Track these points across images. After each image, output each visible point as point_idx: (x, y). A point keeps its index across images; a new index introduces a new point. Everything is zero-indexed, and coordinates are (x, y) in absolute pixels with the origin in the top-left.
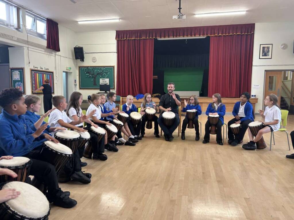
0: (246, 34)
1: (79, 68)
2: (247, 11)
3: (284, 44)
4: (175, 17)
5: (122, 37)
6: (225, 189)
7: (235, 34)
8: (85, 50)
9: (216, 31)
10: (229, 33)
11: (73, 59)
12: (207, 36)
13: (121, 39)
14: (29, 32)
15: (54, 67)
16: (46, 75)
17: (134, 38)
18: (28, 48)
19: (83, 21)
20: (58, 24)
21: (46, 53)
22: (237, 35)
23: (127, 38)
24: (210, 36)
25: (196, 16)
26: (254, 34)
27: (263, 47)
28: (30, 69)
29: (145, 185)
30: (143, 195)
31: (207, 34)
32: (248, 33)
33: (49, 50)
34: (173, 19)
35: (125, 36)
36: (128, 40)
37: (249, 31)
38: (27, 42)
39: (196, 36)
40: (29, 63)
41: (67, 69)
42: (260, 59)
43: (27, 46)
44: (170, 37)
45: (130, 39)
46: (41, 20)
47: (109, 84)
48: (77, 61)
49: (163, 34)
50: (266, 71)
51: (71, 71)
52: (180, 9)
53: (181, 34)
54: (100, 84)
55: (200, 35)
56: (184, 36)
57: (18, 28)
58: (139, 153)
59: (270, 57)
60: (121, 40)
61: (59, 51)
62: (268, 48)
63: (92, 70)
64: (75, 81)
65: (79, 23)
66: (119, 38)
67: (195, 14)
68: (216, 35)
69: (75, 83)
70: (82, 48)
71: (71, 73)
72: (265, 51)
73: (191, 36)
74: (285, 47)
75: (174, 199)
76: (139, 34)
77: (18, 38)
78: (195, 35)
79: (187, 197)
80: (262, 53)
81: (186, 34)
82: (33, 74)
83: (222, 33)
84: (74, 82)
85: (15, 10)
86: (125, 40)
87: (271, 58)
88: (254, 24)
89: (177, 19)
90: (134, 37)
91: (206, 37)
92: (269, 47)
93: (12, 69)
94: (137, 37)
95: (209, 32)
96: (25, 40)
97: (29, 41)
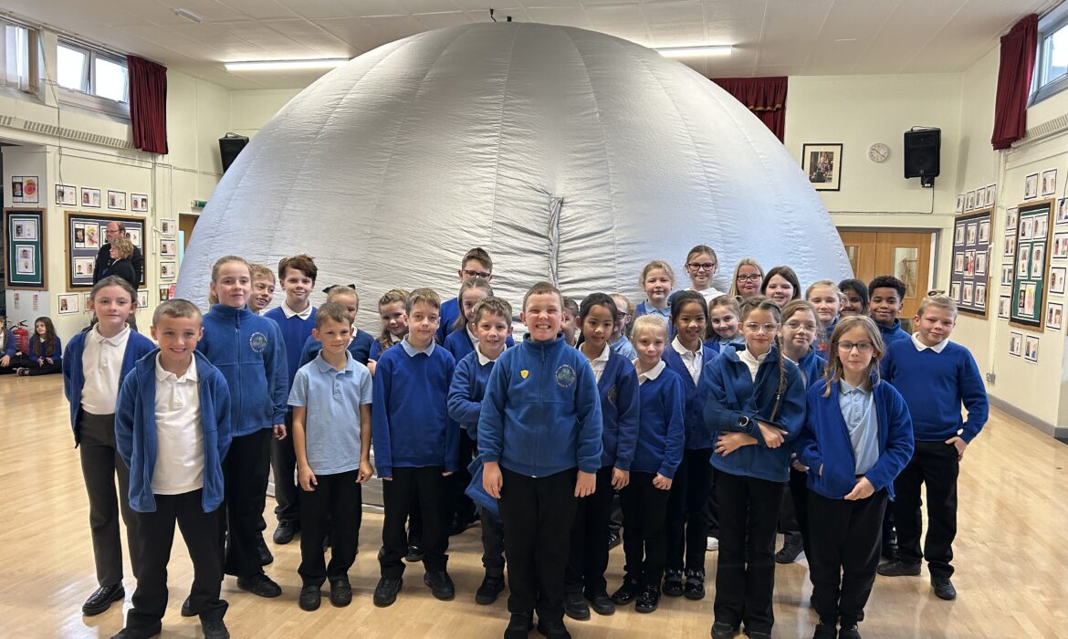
2: (734, 46)
3: (880, 146)
11: (218, 175)
18: (60, 147)
20: (166, 69)
21: (122, 161)
26: (783, 109)
27: (812, 153)
28: (65, 212)
32: (765, 106)
33: (133, 151)
38: (58, 133)
41: (193, 209)
43: (56, 142)
57: (31, 90)
59: (834, 185)
61: (165, 152)
62: (829, 156)
65: (230, 68)
70: (246, 140)
72: (820, 166)
77: (26, 122)
80: (811, 174)
85: (21, 36)
87: (838, 190)
88: (785, 79)
92: (832, 153)
93: (9, 212)
96: (51, 127)
97: (65, 127)
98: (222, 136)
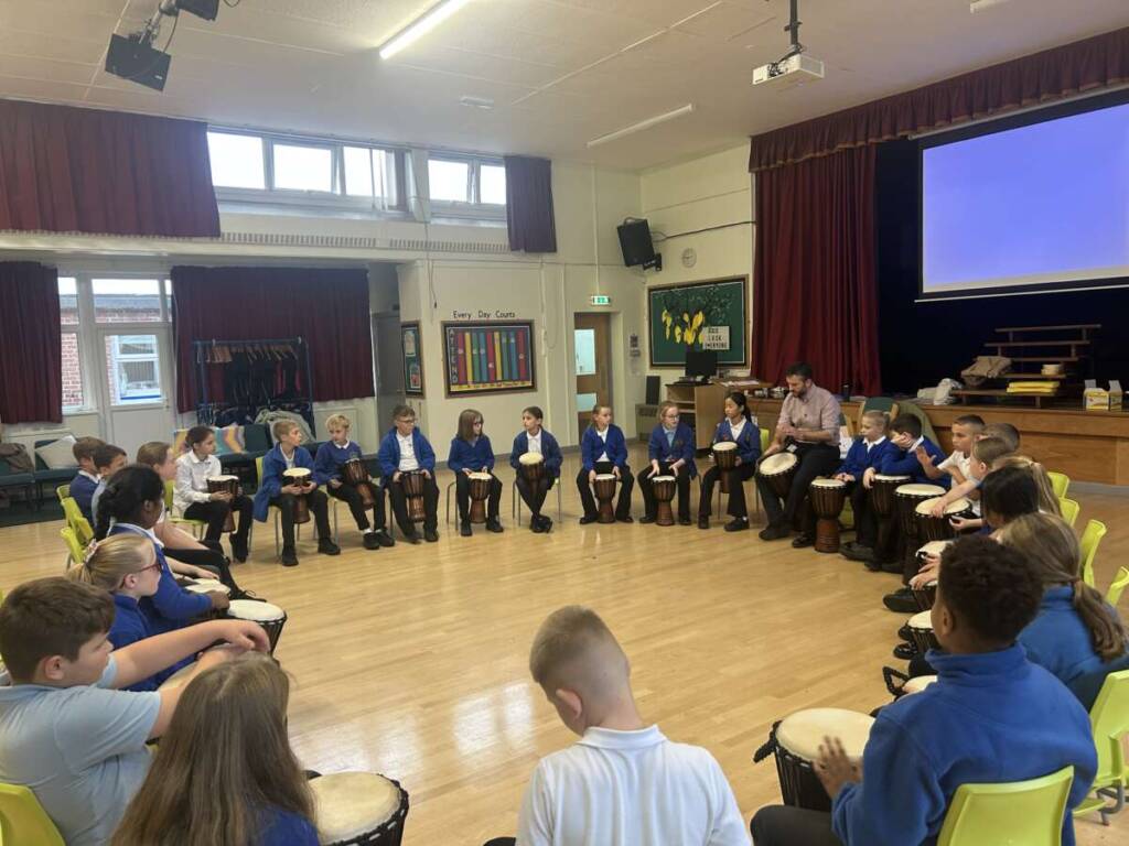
4: (761, 74)
5: (771, 159)
8: (656, 230)
13: (768, 164)
17: (811, 155)
20: (550, 162)
23: (786, 160)
28: (441, 322)
35: (780, 151)
38: (427, 246)
40: (436, 305)
43: (426, 256)
45: (798, 159)
46: (492, 162)
52: (793, 27)
60: (770, 172)
64: (634, 340)
69: (634, 349)
70: (646, 222)
71: (616, 314)
76: (827, 135)
82: (452, 337)
84: (630, 344)
86: (782, 166)
89: (765, 79)
90: (812, 149)
93: (403, 326)
94: (822, 148)
96: (418, 241)
97: (433, 240)
98: (621, 223)
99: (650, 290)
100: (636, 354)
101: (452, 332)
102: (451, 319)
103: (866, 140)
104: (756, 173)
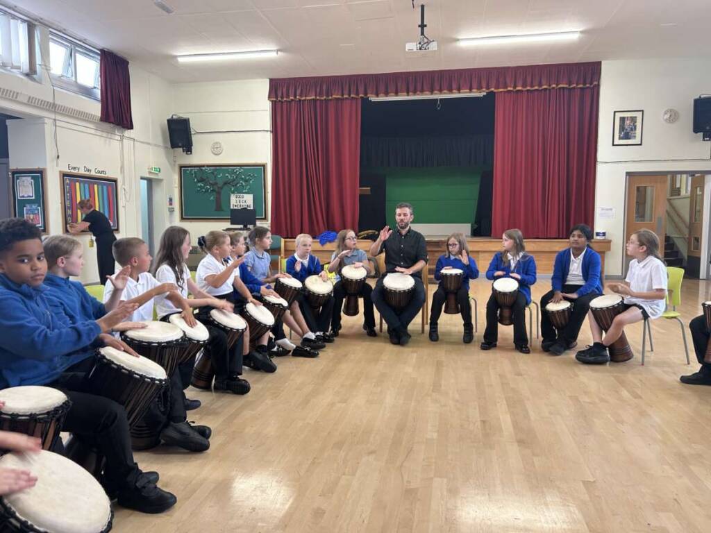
0: (581, 86)
1: (181, 170)
2: (581, 32)
3: (671, 110)
4: (412, 46)
5: (285, 95)
6: (535, 459)
7: (554, 86)
8: (194, 126)
9: (508, 81)
10: (540, 85)
11: (166, 147)
12: (487, 91)
13: (282, 97)
14: (59, 82)
15: (120, 166)
16: (100, 187)
17: (313, 97)
18: (55, 120)
19: (189, 55)
20: (128, 63)
21: (99, 133)
22: (560, 88)
23: (295, 96)
24: (496, 91)
25: (462, 44)
26: (598, 86)
27: (621, 118)
28: (60, 172)
29: (342, 454)
30: (339, 478)
31: (488, 88)
32: (585, 84)
33: (107, 126)
34: (407, 50)
35: (291, 91)
36: (300, 100)
37: (588, 80)
38: (53, 107)
39: (461, 91)
40: (58, 157)
41: (150, 173)
42: (613, 145)
43: (53, 116)
44: (400, 94)
45: (304, 98)
46: (88, 52)
47: (252, 208)
48: (174, 151)
49: (382, 88)
50: (628, 174)
51: (160, 177)
52: (423, 26)
53: (425, 88)
54: (232, 207)
55: (471, 90)
56: (432, 92)
57: (31, 73)
58: (326, 375)
59: (637, 141)
60: (282, 102)
61: (131, 127)
62: (633, 119)
63: (213, 173)
64: (171, 200)
65: (181, 60)
66: (277, 97)
67: (458, 40)
68: (509, 89)
69: (171, 207)
70: (189, 119)
71: (161, 180)
72: (626, 127)
73: (450, 90)
74: (673, 116)
75: (413, 486)
76: (324, 87)
77: (30, 98)
78: (459, 90)
79: (445, 480)
80: (620, 133)
81: (438, 88)
82: (67, 184)
83: (524, 85)
84: (168, 204)
85: (22, 30)
86: (292, 100)
87: (641, 145)
88: (599, 63)
89: (415, 50)
90: (314, 94)
91: (485, 94)
92: (636, 117)
93: (14, 173)
94: (321, 95)
95: (493, 82)
96: (48, 102)
97: (57, 103)
98: (170, 117)
99: (181, 167)
100: (171, 211)
101: (68, 181)
102: (66, 170)
103: (349, 95)
104: (272, 101)
